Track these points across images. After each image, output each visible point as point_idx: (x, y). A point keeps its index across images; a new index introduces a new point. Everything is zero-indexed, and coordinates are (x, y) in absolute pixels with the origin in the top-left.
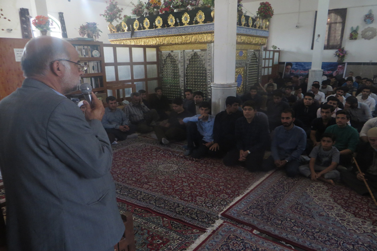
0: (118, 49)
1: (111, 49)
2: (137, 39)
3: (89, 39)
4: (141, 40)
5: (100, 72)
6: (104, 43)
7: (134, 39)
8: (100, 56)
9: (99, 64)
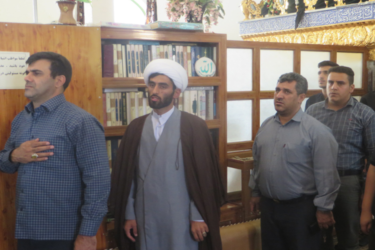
0: (264, 53)
1: (246, 54)
2: (311, 30)
3: (192, 26)
4: (320, 32)
5: (211, 117)
6: (229, 38)
7: (302, 31)
8: (217, 73)
9: (211, 95)
